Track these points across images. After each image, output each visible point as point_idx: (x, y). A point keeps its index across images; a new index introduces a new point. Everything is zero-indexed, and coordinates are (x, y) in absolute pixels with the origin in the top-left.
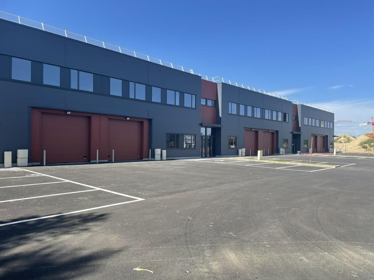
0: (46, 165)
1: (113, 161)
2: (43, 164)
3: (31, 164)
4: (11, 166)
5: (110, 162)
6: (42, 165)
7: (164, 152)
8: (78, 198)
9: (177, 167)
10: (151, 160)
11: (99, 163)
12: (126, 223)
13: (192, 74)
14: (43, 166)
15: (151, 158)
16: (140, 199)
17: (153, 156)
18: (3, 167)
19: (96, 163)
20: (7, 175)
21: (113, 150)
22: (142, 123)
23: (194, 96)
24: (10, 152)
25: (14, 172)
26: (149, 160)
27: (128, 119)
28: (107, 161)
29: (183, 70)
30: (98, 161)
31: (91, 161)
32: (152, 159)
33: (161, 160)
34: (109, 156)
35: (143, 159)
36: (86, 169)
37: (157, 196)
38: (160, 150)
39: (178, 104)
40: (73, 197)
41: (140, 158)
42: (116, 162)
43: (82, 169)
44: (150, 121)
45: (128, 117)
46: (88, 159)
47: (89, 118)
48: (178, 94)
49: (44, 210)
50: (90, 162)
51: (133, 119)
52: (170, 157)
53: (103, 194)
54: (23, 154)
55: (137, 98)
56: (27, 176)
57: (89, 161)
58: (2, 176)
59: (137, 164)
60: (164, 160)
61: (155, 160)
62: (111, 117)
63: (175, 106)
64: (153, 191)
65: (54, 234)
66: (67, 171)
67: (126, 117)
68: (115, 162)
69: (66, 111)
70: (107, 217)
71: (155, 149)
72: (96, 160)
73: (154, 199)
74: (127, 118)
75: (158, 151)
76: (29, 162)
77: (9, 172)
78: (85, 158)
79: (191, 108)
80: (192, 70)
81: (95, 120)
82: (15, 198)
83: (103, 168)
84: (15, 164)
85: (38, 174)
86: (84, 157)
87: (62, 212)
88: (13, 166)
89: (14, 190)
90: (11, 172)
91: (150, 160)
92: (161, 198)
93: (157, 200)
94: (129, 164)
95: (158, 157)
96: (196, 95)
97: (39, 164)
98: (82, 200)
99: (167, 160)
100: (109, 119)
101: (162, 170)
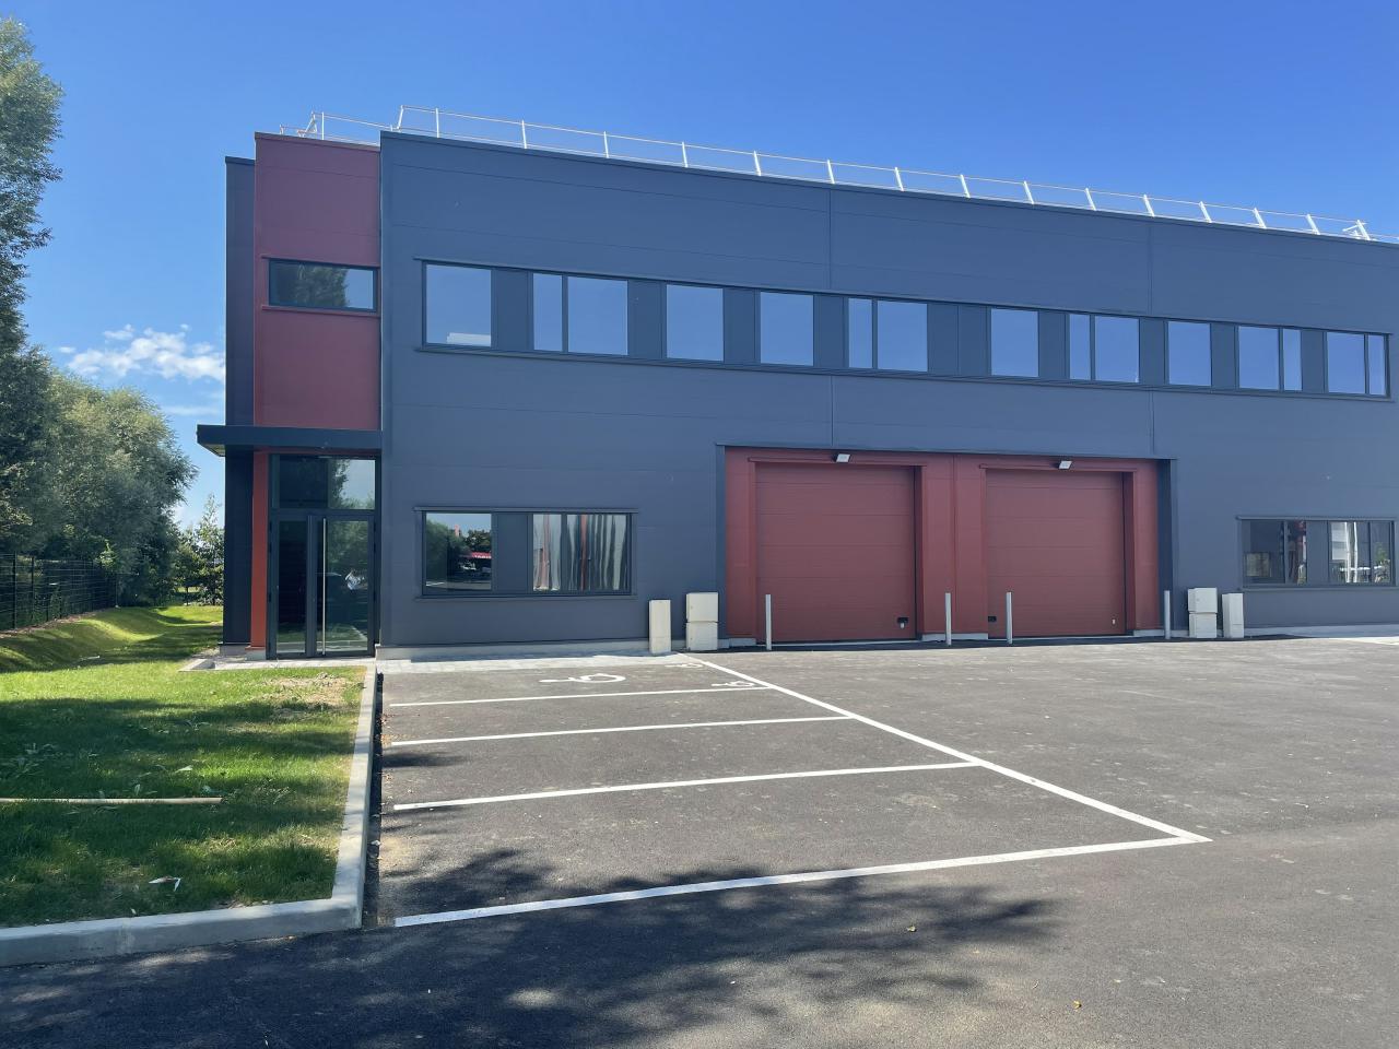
0: (774, 649)
1: (1011, 640)
2: (765, 643)
3: (726, 644)
4: (670, 650)
5: (997, 640)
6: (760, 647)
7: (1235, 603)
8: (897, 799)
9: (1318, 675)
10: (1174, 639)
11: (957, 644)
12: (1151, 974)
13: (1363, 243)
14: (764, 649)
15: (1172, 628)
16: (1185, 837)
17: (1182, 619)
18: (647, 652)
19: (941, 645)
20: (658, 680)
21: (1009, 595)
22: (1125, 479)
23: (1377, 344)
24: (667, 603)
25: (678, 671)
26: (1161, 639)
27: (1065, 465)
28: (985, 637)
29: (1316, 231)
30: (950, 637)
31: (926, 638)
32: (1176, 634)
33: (1221, 638)
34: (992, 619)
35: (1137, 634)
36: (911, 669)
37: (1272, 826)
38: (1213, 591)
39: (1293, 382)
40: (877, 791)
41: (1123, 629)
42: (1022, 640)
43: (893, 669)
44: (1162, 467)
45: (1066, 458)
46: (913, 629)
47: (915, 473)
48: (1293, 339)
49: (775, 841)
50: (921, 638)
51: (1087, 467)
52: (1261, 626)
53: (1001, 790)
54: (703, 608)
55: (1100, 377)
56: (716, 688)
57: (918, 636)
58: (640, 684)
59: (1113, 655)
60: (1234, 636)
61: (1191, 636)
62: (998, 465)
63: (1282, 393)
64: (1236, 794)
65: (823, 986)
66: (847, 675)
67: (1056, 460)
68: (1015, 644)
69: (835, 453)
70: (1049, 925)
71: (1189, 591)
72: (943, 631)
73: (1261, 842)
74: (1063, 462)
75: (1203, 600)
76: (721, 636)
77: (662, 670)
78: (903, 625)
79: (1367, 398)
80: (1360, 225)
81: (935, 481)
82: (680, 775)
83: (974, 666)
84: (679, 643)
85: (752, 682)
86: (900, 620)
87: (845, 861)
88: (675, 650)
89: (675, 741)
90: (669, 669)
91: (1168, 637)
92: (1296, 841)
93: (1281, 852)
94: (1076, 652)
95: (1202, 623)
96: (1386, 336)
97: (751, 642)
98: (914, 809)
99: (1247, 638)
100: (989, 471)
101: (1241, 685)
